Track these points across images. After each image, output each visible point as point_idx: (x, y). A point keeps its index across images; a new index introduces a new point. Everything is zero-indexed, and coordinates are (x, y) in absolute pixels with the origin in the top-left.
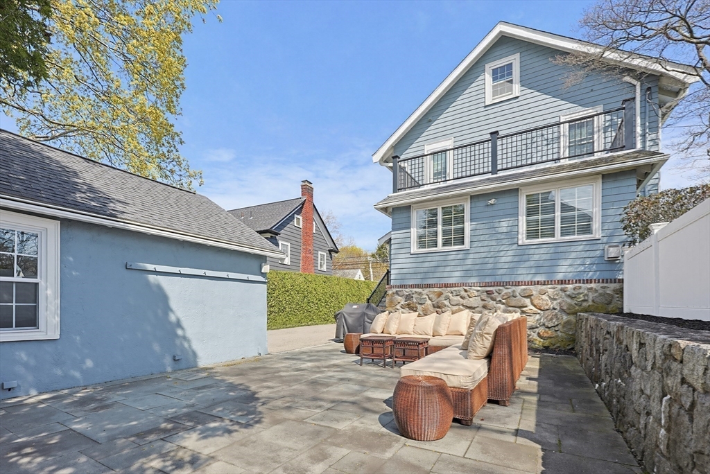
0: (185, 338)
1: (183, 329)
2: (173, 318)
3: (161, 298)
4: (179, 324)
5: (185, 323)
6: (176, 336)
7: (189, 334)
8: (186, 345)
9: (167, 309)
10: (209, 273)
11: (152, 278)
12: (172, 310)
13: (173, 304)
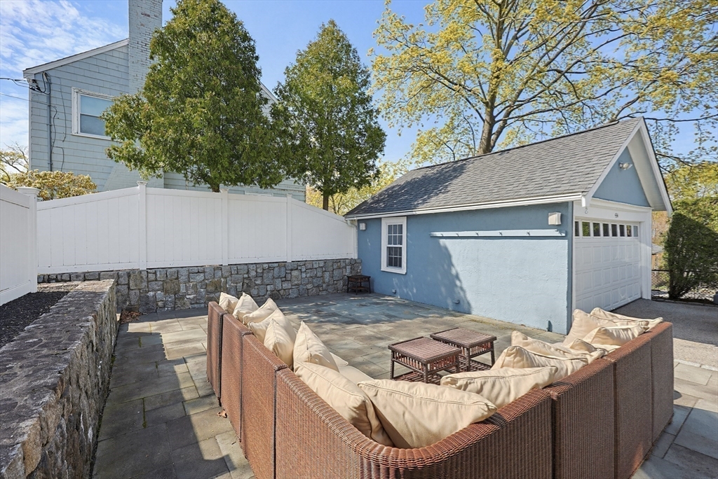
0: (462, 288)
1: (460, 280)
2: (454, 272)
3: (446, 256)
4: (457, 277)
5: (461, 277)
6: (456, 286)
7: (465, 286)
8: (462, 293)
9: (451, 264)
10: (482, 233)
11: (442, 241)
12: (453, 265)
13: (454, 261)
